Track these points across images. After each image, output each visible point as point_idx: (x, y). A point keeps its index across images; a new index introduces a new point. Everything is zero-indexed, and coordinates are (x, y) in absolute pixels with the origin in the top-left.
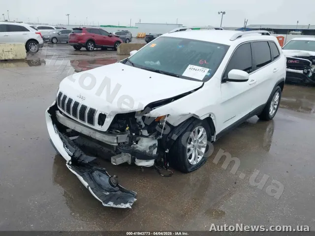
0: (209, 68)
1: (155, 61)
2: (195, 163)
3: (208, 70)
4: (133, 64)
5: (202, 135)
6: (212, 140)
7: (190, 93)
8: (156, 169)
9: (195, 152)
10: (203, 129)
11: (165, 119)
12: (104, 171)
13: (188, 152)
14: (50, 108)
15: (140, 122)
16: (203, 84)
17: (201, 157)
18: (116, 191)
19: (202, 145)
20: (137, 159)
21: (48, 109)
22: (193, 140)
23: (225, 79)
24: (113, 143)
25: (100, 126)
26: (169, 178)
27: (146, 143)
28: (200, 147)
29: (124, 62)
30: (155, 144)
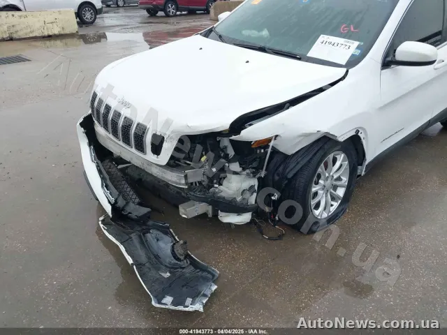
0: (358, 41)
1: (260, 30)
2: (325, 215)
3: (356, 43)
4: (220, 37)
5: (341, 166)
6: (358, 174)
7: (321, 90)
8: (256, 224)
9: (326, 196)
10: (343, 155)
11: (271, 144)
12: (168, 228)
13: (313, 198)
14: (85, 118)
15: (226, 147)
16: (347, 72)
17: (336, 204)
18: (183, 268)
19: (338, 183)
20: (221, 211)
21: (81, 120)
22: (322, 177)
23: (389, 61)
24: (180, 184)
25: (156, 156)
26: (278, 242)
27: (237, 184)
28: (335, 188)
29: (207, 35)
30: (252, 187)
